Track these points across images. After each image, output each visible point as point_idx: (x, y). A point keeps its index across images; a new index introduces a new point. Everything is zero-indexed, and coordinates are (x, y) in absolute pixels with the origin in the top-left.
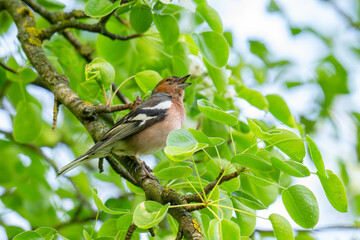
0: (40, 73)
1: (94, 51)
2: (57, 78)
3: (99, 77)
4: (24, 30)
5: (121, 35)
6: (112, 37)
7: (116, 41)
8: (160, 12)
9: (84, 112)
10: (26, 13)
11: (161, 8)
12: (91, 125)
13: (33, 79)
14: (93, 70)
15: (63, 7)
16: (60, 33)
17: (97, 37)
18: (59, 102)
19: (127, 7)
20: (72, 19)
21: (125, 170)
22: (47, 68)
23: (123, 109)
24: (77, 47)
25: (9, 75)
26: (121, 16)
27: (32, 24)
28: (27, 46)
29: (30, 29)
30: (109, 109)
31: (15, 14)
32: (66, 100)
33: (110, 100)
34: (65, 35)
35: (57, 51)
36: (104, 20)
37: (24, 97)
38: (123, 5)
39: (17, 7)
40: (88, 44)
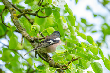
0: (18, 28)
1: (34, 21)
2: (23, 29)
3: (36, 29)
4: (12, 15)
5: (42, 16)
6: (40, 17)
7: (41, 18)
8: (54, 10)
9: (31, 40)
10: (13, 10)
11: (55, 8)
12: (33, 44)
13: (15, 30)
14: (34, 27)
15: (24, 8)
16: (24, 16)
17: (35, 17)
18: (23, 37)
19: (44, 8)
20: (27, 11)
21: (43, 57)
22: (19, 26)
23: (43, 39)
24: (29, 20)
25: (8, 28)
26: (42, 11)
27: (15, 13)
28: (14, 20)
29: (14, 15)
30: (38, 39)
31: (10, 10)
32: (25, 36)
33: (39, 36)
34: (25, 16)
35: (23, 21)
36: (37, 12)
37: (12, 35)
38: (43, 7)
39: (10, 8)
40: (32, 19)
